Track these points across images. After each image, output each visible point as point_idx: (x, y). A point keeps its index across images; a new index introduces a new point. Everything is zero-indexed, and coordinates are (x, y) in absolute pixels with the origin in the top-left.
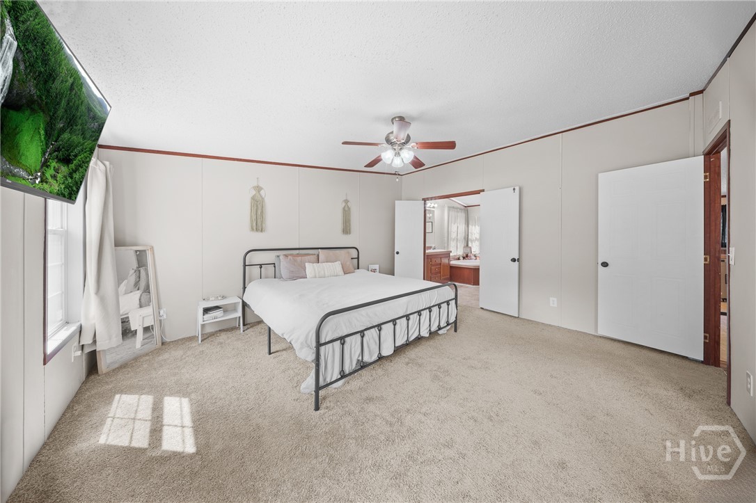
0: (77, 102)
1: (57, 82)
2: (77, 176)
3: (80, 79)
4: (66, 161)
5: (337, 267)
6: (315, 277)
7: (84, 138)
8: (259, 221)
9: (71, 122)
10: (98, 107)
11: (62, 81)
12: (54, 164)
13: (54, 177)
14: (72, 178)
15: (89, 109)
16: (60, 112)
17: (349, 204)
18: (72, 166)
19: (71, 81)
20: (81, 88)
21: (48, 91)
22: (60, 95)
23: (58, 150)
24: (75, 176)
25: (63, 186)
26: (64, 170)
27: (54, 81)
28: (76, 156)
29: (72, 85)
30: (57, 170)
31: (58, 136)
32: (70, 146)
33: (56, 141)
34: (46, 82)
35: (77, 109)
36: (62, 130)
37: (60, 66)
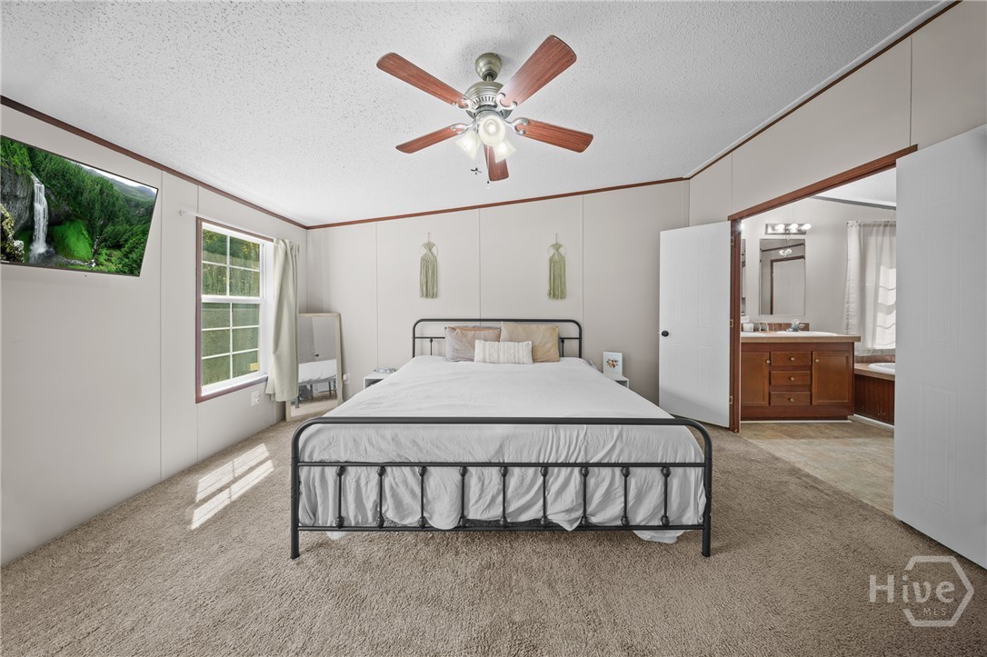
0: (112, 200)
1: (86, 195)
2: (134, 256)
3: (108, 182)
4: (118, 246)
5: (523, 349)
6: (485, 362)
7: (131, 225)
8: (429, 283)
9: (111, 217)
10: (139, 195)
11: (90, 192)
12: (104, 251)
13: (109, 260)
14: (128, 258)
15: (128, 201)
16: (97, 214)
17: (561, 250)
18: (126, 249)
19: (98, 188)
20: (112, 188)
21: (80, 204)
22: (91, 203)
23: (105, 240)
24: (131, 256)
25: (120, 266)
26: (117, 254)
27: (82, 195)
28: (126, 241)
29: (101, 190)
30: (110, 255)
31: (102, 231)
32: (117, 235)
33: (100, 235)
34: (75, 198)
35: (114, 205)
36: (105, 225)
37: (83, 181)
